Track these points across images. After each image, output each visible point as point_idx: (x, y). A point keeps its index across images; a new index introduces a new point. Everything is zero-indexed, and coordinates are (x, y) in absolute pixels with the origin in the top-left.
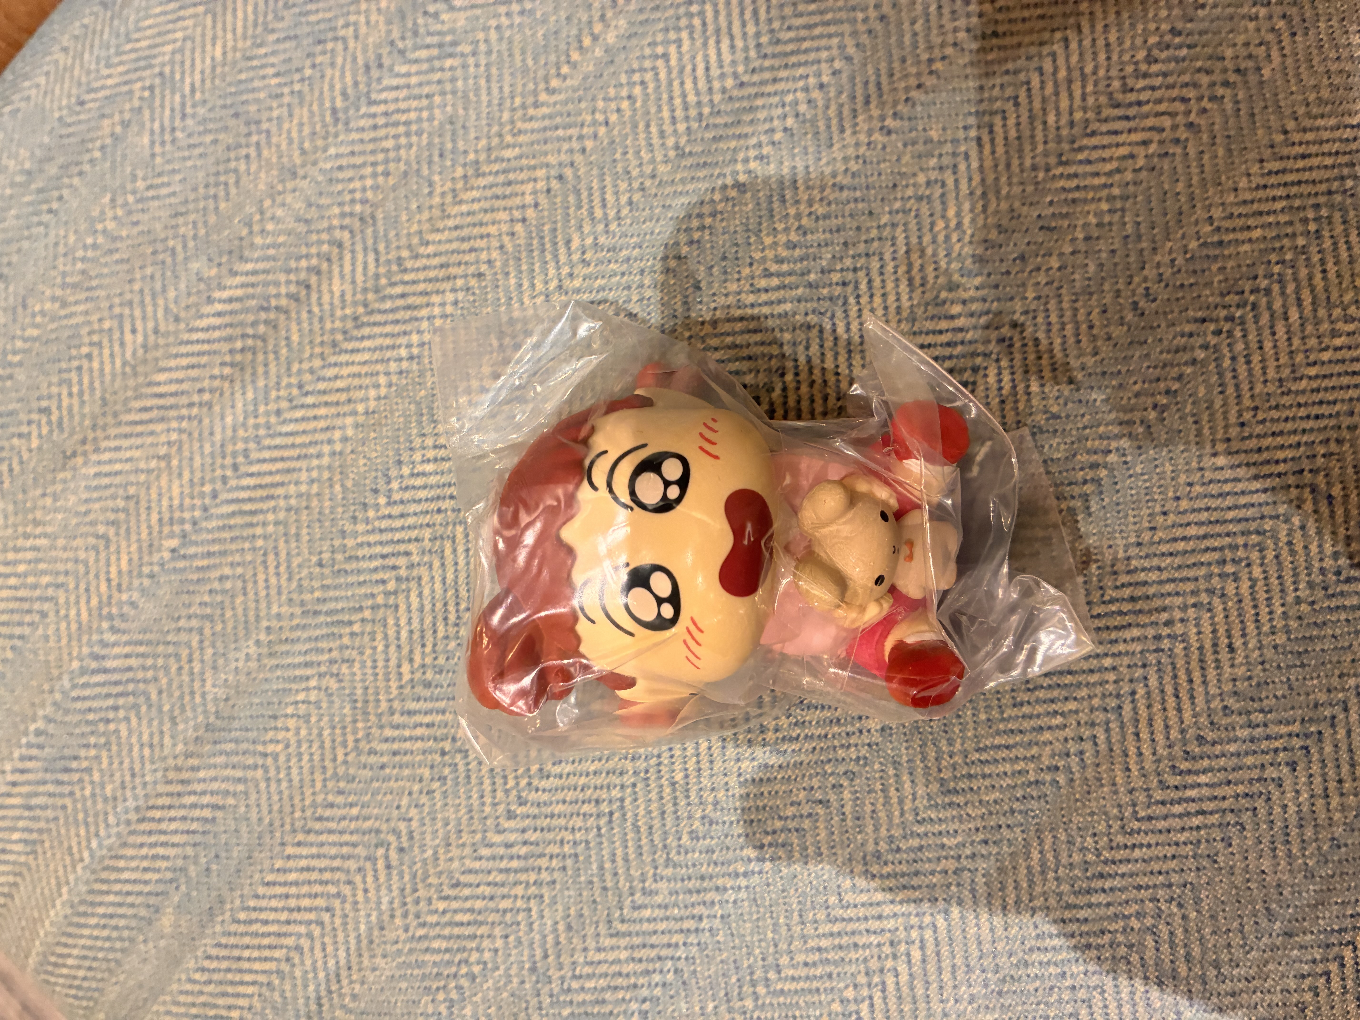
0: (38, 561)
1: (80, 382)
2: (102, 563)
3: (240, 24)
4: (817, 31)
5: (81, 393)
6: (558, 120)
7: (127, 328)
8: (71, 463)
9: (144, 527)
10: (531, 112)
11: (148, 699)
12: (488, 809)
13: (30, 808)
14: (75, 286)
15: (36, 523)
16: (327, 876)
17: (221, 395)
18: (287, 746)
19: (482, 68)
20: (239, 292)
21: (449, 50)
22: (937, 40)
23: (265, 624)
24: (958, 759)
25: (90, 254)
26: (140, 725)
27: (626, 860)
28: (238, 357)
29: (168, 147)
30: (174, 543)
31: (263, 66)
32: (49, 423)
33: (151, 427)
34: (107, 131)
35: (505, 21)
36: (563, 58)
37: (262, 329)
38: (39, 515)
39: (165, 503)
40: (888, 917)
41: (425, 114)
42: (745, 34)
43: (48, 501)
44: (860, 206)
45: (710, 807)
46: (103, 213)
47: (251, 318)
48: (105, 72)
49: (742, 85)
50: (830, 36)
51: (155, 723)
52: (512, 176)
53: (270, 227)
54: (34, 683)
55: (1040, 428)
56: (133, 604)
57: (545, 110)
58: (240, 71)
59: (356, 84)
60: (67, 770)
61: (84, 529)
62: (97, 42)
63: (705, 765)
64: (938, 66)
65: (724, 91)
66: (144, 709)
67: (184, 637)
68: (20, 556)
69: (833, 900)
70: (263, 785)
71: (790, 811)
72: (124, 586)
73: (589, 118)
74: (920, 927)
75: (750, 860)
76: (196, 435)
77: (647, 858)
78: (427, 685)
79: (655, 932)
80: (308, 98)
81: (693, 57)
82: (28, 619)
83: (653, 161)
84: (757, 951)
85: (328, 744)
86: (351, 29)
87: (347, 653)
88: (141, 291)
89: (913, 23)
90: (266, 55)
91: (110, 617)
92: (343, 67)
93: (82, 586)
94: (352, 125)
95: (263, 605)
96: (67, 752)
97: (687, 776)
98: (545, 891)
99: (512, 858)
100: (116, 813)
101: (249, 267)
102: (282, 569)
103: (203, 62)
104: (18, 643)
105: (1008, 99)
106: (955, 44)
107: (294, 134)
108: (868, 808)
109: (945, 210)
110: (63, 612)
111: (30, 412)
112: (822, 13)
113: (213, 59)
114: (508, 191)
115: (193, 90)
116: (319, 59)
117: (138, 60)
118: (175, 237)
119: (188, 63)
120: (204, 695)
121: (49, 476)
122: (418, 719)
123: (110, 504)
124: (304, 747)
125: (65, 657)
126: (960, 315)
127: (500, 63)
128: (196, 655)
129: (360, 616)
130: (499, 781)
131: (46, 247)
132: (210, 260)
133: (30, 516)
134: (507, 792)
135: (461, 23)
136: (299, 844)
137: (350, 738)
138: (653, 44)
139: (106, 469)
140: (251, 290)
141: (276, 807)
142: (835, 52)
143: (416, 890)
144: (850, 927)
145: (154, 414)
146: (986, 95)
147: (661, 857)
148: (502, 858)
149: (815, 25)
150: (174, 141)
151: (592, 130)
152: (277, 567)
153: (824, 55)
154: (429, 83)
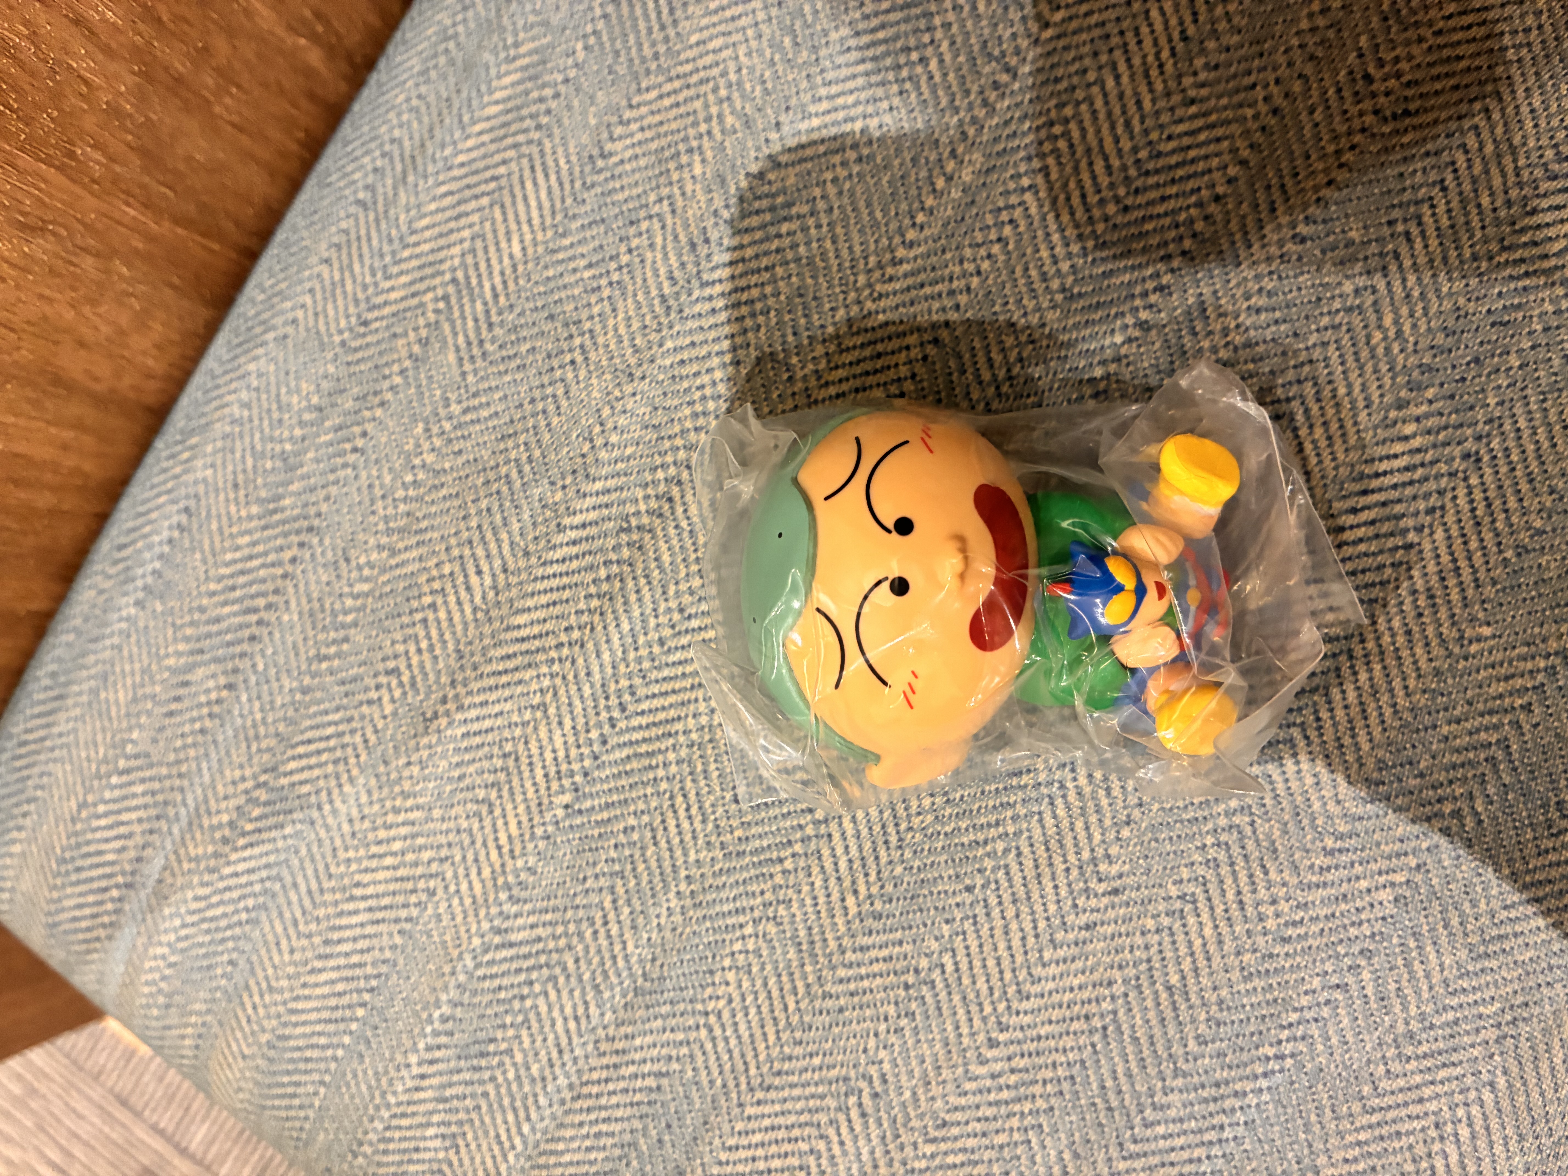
0: (414, 836)
1: (428, 637)
2: (488, 829)
3: (535, 214)
4: (1202, 137)
5: (431, 648)
6: (922, 277)
7: (471, 570)
8: (434, 726)
9: (528, 784)
10: (890, 271)
11: (565, 969)
12: (966, 1041)
13: (445, 1100)
14: (401, 531)
15: (405, 795)
16: (796, 1132)
17: (592, 629)
18: (730, 1001)
19: (825, 229)
20: (592, 516)
21: (784, 213)
22: (1343, 128)
23: (683, 873)
24: (1485, 920)
25: (411, 493)
26: (559, 997)
27: (1129, 1075)
28: (605, 587)
29: (479, 363)
30: (567, 798)
31: (572, 259)
32: (401, 684)
33: (517, 676)
34: (404, 353)
35: (842, 173)
36: (916, 205)
37: (626, 553)
38: (407, 785)
39: (549, 756)
40: (1430, 1099)
41: (768, 290)
42: (1120, 151)
43: (415, 770)
44: (1283, 327)
45: (1215, 1008)
46: (418, 445)
47: (611, 542)
48: (387, 285)
49: (1126, 209)
50: (1218, 140)
51: (577, 993)
52: (880, 347)
53: (614, 438)
54: (431, 966)
55: (1524, 547)
56: (531, 871)
57: (906, 267)
58: (546, 267)
59: (683, 265)
60: (483, 1055)
61: (460, 796)
62: (365, 249)
63: (1202, 963)
64: (1348, 157)
65: (1106, 219)
66: (561, 980)
67: (594, 898)
68: (393, 833)
69: (1366, 1090)
70: (709, 1046)
71: (1305, 1001)
72: (517, 853)
73: (957, 269)
74: (1466, 1104)
75: (1268, 1059)
76: (570, 677)
77: (1152, 1071)
78: (878, 917)
79: (1173, 1149)
80: (630, 288)
81: (1066, 185)
82: (413, 899)
83: (1038, 309)
84: (1290, 1155)
85: (775, 993)
86: (666, 203)
87: (781, 895)
88: (479, 527)
89: (1312, 112)
90: (572, 245)
91: (508, 887)
92: (664, 247)
93: (470, 857)
94: (687, 311)
95: (678, 853)
96: (481, 1035)
97: (1184, 978)
98: (1043, 1119)
99: (1000, 1089)
100: (546, 1093)
101: (599, 485)
102: (694, 811)
103: (501, 262)
104: (408, 926)
105: (1434, 184)
106: (1363, 130)
107: (622, 330)
108: (1392, 986)
109: (1380, 319)
110: (452, 888)
111: (376, 675)
112: (1205, 114)
113: (511, 257)
114: (879, 364)
115: (496, 296)
116: (635, 242)
117: (421, 267)
118: (507, 462)
119: (483, 266)
120: (626, 958)
121: (412, 743)
122: (873, 953)
123: (486, 764)
124: (749, 999)
125: (464, 936)
126: (1414, 435)
127: (845, 219)
128: (611, 916)
129: (789, 851)
130: (974, 1008)
131: (359, 489)
132: (552, 483)
133: (397, 789)
134: (984, 1019)
135: (792, 180)
136: (759, 1103)
137: (800, 985)
138: (1017, 176)
139: (476, 727)
140: (605, 512)
141: (727, 1067)
142: (1227, 158)
143: (898, 1136)
144: (1391, 1115)
145: (518, 661)
146: (1408, 183)
147: (1167, 1068)
148: (989, 1091)
149: (1200, 130)
150: (484, 354)
151: (963, 282)
152: (688, 810)
153: (1215, 162)
154: (766, 253)
